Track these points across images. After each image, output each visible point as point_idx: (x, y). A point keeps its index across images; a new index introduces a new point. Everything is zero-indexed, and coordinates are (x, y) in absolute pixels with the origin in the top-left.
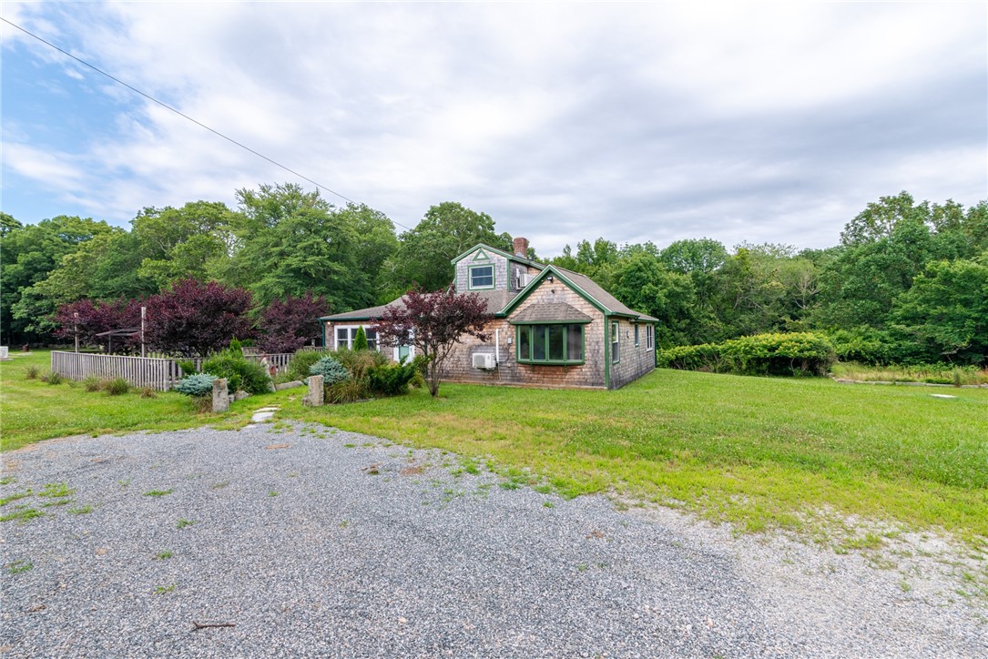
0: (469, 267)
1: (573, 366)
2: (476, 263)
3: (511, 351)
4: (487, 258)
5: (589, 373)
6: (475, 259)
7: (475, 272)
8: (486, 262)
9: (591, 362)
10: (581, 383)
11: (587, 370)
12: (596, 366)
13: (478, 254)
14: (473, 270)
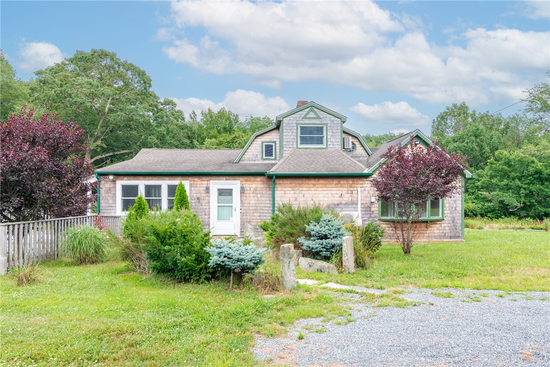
0: (297, 124)
1: (433, 222)
2: (307, 121)
3: (373, 209)
4: (318, 118)
5: (447, 228)
6: (305, 117)
7: (304, 130)
8: (318, 121)
9: (450, 218)
10: (440, 237)
11: (446, 225)
12: (453, 221)
13: (308, 114)
14: (302, 128)
